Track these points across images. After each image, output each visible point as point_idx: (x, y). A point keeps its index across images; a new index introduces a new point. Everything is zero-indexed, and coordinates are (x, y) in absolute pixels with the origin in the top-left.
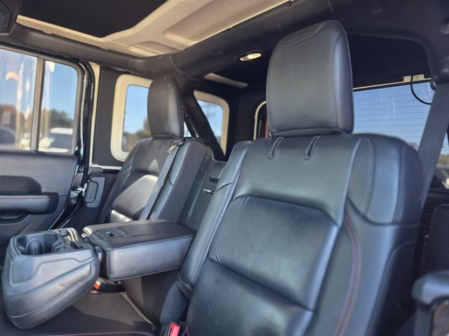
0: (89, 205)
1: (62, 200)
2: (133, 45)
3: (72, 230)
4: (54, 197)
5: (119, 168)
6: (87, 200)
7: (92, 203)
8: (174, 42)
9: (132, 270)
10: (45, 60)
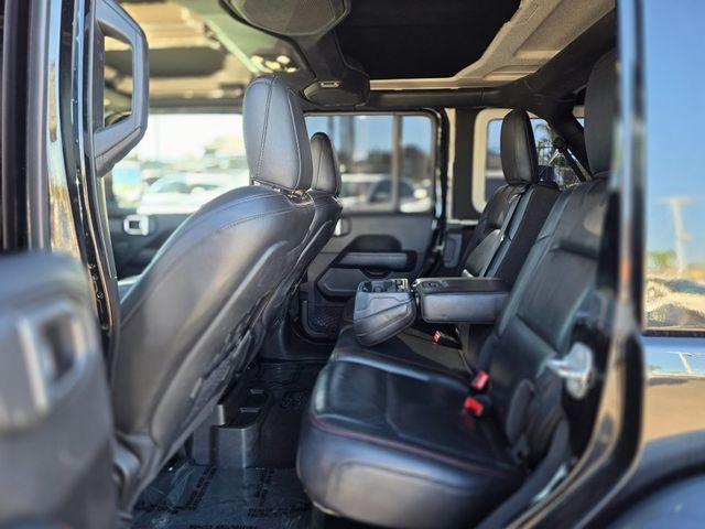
0: (447, 265)
1: (420, 259)
2: (490, 74)
3: (405, 281)
4: (412, 255)
5: (475, 222)
6: (445, 259)
7: (450, 263)
8: (533, 60)
9: (444, 315)
10: (400, 116)
